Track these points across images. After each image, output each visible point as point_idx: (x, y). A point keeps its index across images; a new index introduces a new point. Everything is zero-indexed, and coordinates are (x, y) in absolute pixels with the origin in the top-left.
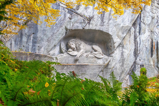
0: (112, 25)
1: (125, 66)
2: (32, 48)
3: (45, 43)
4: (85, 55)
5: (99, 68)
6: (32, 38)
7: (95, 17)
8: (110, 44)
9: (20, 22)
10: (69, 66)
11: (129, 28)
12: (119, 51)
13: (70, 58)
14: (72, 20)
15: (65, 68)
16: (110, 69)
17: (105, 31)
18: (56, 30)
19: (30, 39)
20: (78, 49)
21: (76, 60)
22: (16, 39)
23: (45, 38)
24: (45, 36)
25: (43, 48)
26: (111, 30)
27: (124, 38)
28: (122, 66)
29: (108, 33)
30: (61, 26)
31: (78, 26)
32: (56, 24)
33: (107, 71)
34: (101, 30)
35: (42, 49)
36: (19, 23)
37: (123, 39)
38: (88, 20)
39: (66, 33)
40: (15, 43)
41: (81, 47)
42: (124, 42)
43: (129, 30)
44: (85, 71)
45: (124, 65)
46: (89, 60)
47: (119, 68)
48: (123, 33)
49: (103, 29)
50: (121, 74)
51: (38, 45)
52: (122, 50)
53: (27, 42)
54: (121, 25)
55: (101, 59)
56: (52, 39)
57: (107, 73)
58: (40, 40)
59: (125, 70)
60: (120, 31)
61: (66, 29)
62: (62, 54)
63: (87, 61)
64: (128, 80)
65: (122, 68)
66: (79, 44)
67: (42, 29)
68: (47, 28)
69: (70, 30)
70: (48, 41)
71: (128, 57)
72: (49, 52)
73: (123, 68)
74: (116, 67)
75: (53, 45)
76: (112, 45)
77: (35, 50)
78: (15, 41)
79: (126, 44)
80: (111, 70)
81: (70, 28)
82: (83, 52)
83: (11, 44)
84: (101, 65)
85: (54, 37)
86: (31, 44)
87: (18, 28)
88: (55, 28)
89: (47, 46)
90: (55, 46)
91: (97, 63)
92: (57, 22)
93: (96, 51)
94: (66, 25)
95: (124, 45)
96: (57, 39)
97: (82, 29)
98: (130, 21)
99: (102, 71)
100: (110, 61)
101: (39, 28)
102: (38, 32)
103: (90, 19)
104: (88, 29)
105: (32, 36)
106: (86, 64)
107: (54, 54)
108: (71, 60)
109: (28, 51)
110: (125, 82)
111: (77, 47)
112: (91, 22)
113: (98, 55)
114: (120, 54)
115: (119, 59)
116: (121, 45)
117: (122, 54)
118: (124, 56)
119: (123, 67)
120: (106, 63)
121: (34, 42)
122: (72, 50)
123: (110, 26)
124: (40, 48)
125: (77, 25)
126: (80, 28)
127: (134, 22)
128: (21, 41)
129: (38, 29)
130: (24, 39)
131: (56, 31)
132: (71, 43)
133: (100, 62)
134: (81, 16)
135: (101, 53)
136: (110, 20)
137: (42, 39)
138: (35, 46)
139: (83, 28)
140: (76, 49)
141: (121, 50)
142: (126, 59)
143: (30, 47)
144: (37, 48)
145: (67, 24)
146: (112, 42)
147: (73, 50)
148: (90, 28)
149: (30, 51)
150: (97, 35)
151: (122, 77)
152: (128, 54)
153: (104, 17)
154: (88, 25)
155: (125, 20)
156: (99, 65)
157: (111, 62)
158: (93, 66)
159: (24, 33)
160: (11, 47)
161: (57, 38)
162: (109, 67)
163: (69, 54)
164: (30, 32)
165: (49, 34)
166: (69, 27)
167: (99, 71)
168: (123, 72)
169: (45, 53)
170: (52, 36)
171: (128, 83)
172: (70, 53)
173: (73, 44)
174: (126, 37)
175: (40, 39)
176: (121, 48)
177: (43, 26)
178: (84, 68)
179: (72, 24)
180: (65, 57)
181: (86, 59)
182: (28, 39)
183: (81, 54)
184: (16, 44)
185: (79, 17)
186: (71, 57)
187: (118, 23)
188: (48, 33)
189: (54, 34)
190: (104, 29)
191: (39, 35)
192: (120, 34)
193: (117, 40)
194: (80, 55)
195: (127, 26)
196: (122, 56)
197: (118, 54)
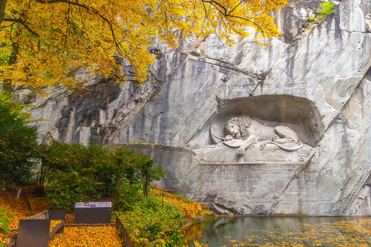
0: (312, 81)
1: (354, 166)
2: (160, 136)
3: (181, 128)
4: (258, 145)
5: (289, 170)
6: (159, 121)
7: (273, 72)
8: (313, 121)
9: (142, 97)
10: (223, 167)
11: (356, 83)
12: (337, 132)
13: (228, 153)
14: (228, 83)
15: (217, 170)
16: (315, 171)
17: (298, 96)
18: (199, 104)
19: (157, 122)
20: (243, 136)
21: (239, 156)
22: (135, 124)
23: (181, 119)
24: (180, 116)
25: (177, 136)
26: (312, 92)
27: (346, 105)
28: (347, 164)
29: (305, 99)
30: (208, 96)
31: (240, 93)
32: (200, 94)
33: (307, 178)
34: (290, 93)
35: (177, 138)
36: (141, 99)
37: (344, 107)
38: (258, 79)
39: (219, 107)
40: (134, 130)
41: (251, 130)
42: (347, 114)
43: (358, 87)
44: (258, 177)
45: (352, 164)
46: (266, 155)
47: (340, 170)
48: (342, 95)
49: (292, 91)
50: (346, 183)
51: (169, 131)
52: (345, 131)
53: (151, 128)
54: (336, 79)
55: (295, 153)
56: (193, 119)
57: (308, 181)
58: (172, 123)
59: (356, 175)
60: (334, 91)
61: (218, 100)
62: (213, 146)
63: (263, 158)
64: (369, 198)
65: (346, 171)
66: (246, 125)
67: (176, 104)
68: (184, 102)
69: (224, 101)
70: (187, 123)
71: (361, 145)
72: (188, 142)
73: (349, 170)
74: (329, 169)
75: (195, 130)
76: (319, 123)
77: (164, 139)
78: (134, 127)
79: (353, 117)
80: (317, 174)
81: (225, 97)
82: (254, 139)
83: (128, 133)
84: (293, 165)
85: (197, 115)
86: (158, 130)
87: (139, 107)
88: (197, 100)
89: (185, 132)
90: (199, 131)
91: (284, 161)
92: (201, 89)
93: (282, 137)
94: (216, 92)
95: (349, 120)
96: (201, 119)
97: (248, 96)
98: (357, 67)
99: (296, 177)
100: (314, 155)
101: (170, 103)
102: (169, 110)
103: (262, 77)
104: (261, 96)
105: (159, 117)
106: (260, 162)
107: (197, 147)
108: (229, 157)
109: (154, 142)
110: (358, 203)
111: (242, 131)
112: (266, 81)
113: (287, 144)
114: (340, 140)
115: (337, 150)
116: (339, 121)
117: (345, 140)
118: (350, 143)
119: (350, 167)
120: (306, 160)
121: (163, 127)
122: (231, 138)
123: (308, 84)
124: (172, 136)
125: (238, 90)
126: (245, 94)
127: (368, 68)
128: (142, 126)
129: (168, 105)
130: (148, 123)
131: (199, 106)
132: (230, 124)
133: (293, 158)
134: (246, 73)
135: (294, 141)
136: (306, 72)
137: (176, 121)
138: (164, 133)
139: (251, 95)
140: (239, 134)
141: (339, 131)
142: (356, 152)
143: (157, 135)
144: (168, 136)
145: (219, 91)
146: (317, 116)
147: (235, 137)
148: (263, 94)
149: (156, 143)
150: (283, 106)
151: (349, 191)
152: (360, 140)
153: (292, 68)
154: (259, 87)
155: (344, 68)
156: (289, 165)
157: (317, 157)
158: (275, 166)
159: (146, 114)
160: (128, 137)
161: (201, 116)
162: (312, 167)
163: (226, 145)
164: (156, 110)
165: (187, 111)
166: (222, 96)
167: (289, 177)
168: (349, 179)
169: (182, 144)
170: (193, 114)
171: (367, 205)
172: (228, 143)
173: (233, 127)
174: (351, 103)
175: (172, 121)
176: (340, 127)
177: (177, 99)
178: (254, 170)
179: (227, 91)
180: (217, 151)
181: (260, 153)
182: (153, 123)
183: (250, 143)
184: (135, 132)
185: (242, 75)
186: (231, 149)
187: (327, 75)
188: (185, 111)
189: (195, 110)
190: (296, 92)
191: (171, 114)
192: (335, 96)
193: (327, 111)
194: (248, 145)
195: (351, 79)
196: (345, 144)
197: (332, 140)
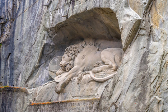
2: (10, 78)
3: (23, 67)
5: (90, 108)
6: (9, 63)
10: (42, 107)
14: (51, 8)
16: (105, 109)
18: (34, 38)
25: (21, 76)
28: (141, 98)
29: (110, 9)
30: (39, 28)
31: (60, 17)
32: (33, 26)
35: (20, 78)
51: (16, 71)
52: (147, 47)
53: (4, 71)
56: (31, 56)
61: (45, 29)
65: (138, 107)
66: (76, 54)
67: (19, 42)
68: (23, 39)
69: (51, 29)
70: (27, 61)
72: (27, 81)
73: (141, 106)
77: (12, 81)
85: (33, 51)
88: (32, 34)
89: (25, 71)
92: (34, 22)
94: (43, 22)
95: (154, 29)
96: (36, 55)
101: (15, 42)
102: (15, 50)
105: (9, 59)
107: (33, 85)
109: (7, 85)
114: (138, 61)
115: (132, 78)
116: (143, 32)
117: (144, 60)
118: (149, 64)
121: (12, 69)
124: (18, 76)
125: (59, 14)
129: (14, 45)
131: (33, 41)
137: (19, 61)
138: (12, 74)
139: (67, 17)
140: (68, 66)
142: (154, 75)
143: (8, 77)
144: (15, 77)
145: (45, 20)
148: (75, 13)
156: (91, 101)
158: (80, 102)
159: (1, 56)
164: (7, 52)
166: (48, 25)
169: (23, 84)
170: (30, 50)
173: (64, 57)
175: (16, 61)
176: (143, 41)
177: (19, 37)
179: (51, 18)
182: (5, 65)
188: (25, 48)
189: (32, 46)
197: (130, 63)
